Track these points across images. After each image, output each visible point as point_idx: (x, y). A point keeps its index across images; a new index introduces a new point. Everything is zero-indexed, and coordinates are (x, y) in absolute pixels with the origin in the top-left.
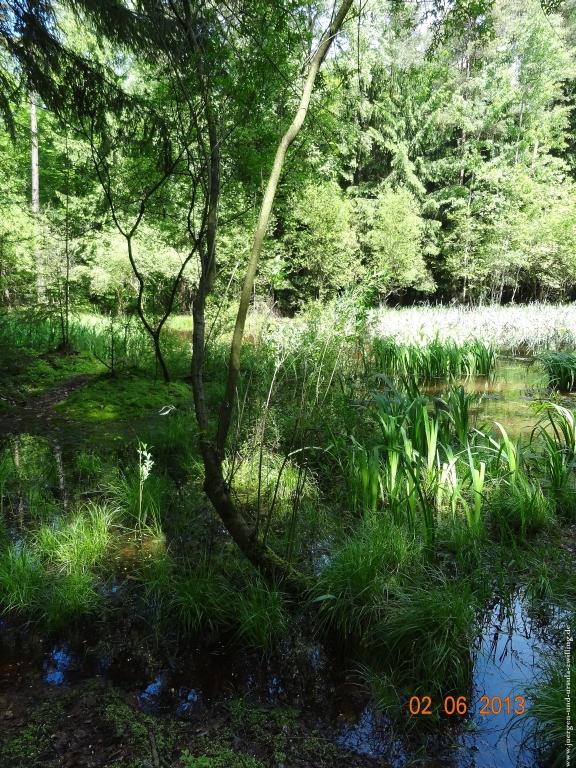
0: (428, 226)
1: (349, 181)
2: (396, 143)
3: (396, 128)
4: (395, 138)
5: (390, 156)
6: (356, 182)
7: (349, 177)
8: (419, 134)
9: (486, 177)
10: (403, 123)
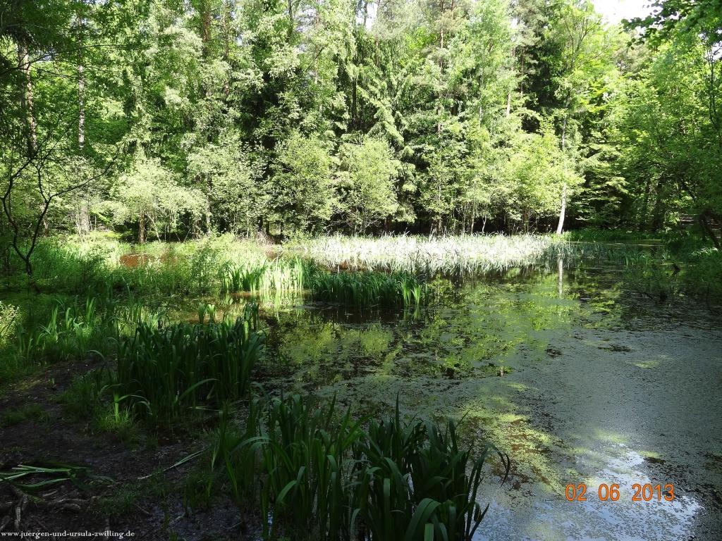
0: (405, 168)
1: (344, 130)
2: (379, 100)
3: (379, 87)
4: (379, 95)
5: (375, 109)
6: (349, 131)
7: (343, 126)
8: (399, 93)
9: (450, 128)
10: (384, 83)
